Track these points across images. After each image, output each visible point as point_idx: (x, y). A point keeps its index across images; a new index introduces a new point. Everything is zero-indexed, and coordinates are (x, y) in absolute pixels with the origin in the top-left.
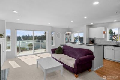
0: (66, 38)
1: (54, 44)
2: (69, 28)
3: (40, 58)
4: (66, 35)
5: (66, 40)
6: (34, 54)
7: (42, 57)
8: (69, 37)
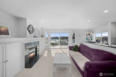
0: (86, 38)
1: (75, 43)
2: (89, 28)
3: (62, 52)
4: (87, 35)
5: (86, 39)
6: (60, 49)
7: (63, 52)
8: (89, 37)
